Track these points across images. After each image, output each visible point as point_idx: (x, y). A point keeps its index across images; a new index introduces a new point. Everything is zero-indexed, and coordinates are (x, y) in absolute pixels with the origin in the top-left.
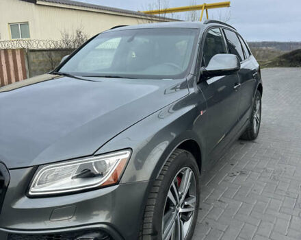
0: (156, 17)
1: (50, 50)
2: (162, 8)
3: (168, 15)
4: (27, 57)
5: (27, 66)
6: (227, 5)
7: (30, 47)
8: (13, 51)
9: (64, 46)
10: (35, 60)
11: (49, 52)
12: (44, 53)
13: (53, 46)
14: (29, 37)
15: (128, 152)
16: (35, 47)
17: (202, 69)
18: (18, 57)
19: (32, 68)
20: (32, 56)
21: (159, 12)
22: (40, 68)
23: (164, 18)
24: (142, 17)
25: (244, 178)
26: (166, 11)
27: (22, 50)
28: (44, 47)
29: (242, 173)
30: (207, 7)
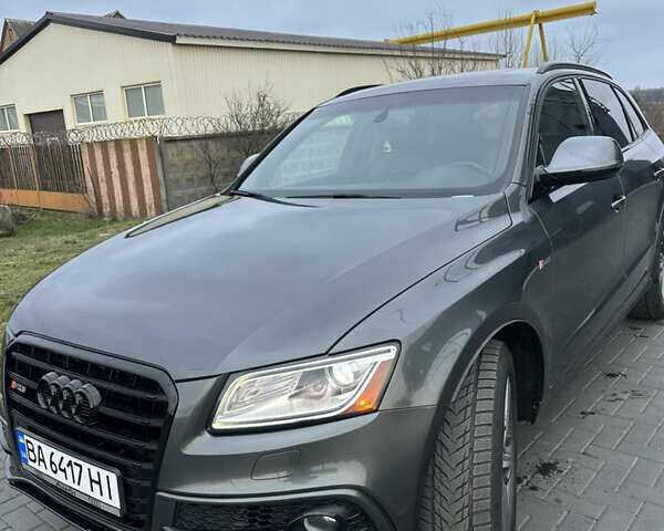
0: (423, 50)
1: (206, 137)
2: (438, 29)
3: (452, 44)
4: (161, 155)
5: (160, 173)
6: (590, 10)
7: (166, 134)
8: (133, 142)
9: (233, 128)
10: (176, 159)
11: (204, 142)
12: (194, 143)
13: (210, 130)
14: (163, 113)
15: (393, 348)
16: (175, 132)
17: (539, 170)
18: (143, 156)
19: (171, 176)
20: (170, 150)
21: (432, 38)
22: (186, 175)
23: (444, 51)
24: (396, 53)
25: (640, 406)
26: (446, 35)
27: (151, 140)
28: (194, 133)
29: (635, 394)
30: (540, 19)
